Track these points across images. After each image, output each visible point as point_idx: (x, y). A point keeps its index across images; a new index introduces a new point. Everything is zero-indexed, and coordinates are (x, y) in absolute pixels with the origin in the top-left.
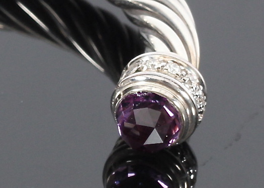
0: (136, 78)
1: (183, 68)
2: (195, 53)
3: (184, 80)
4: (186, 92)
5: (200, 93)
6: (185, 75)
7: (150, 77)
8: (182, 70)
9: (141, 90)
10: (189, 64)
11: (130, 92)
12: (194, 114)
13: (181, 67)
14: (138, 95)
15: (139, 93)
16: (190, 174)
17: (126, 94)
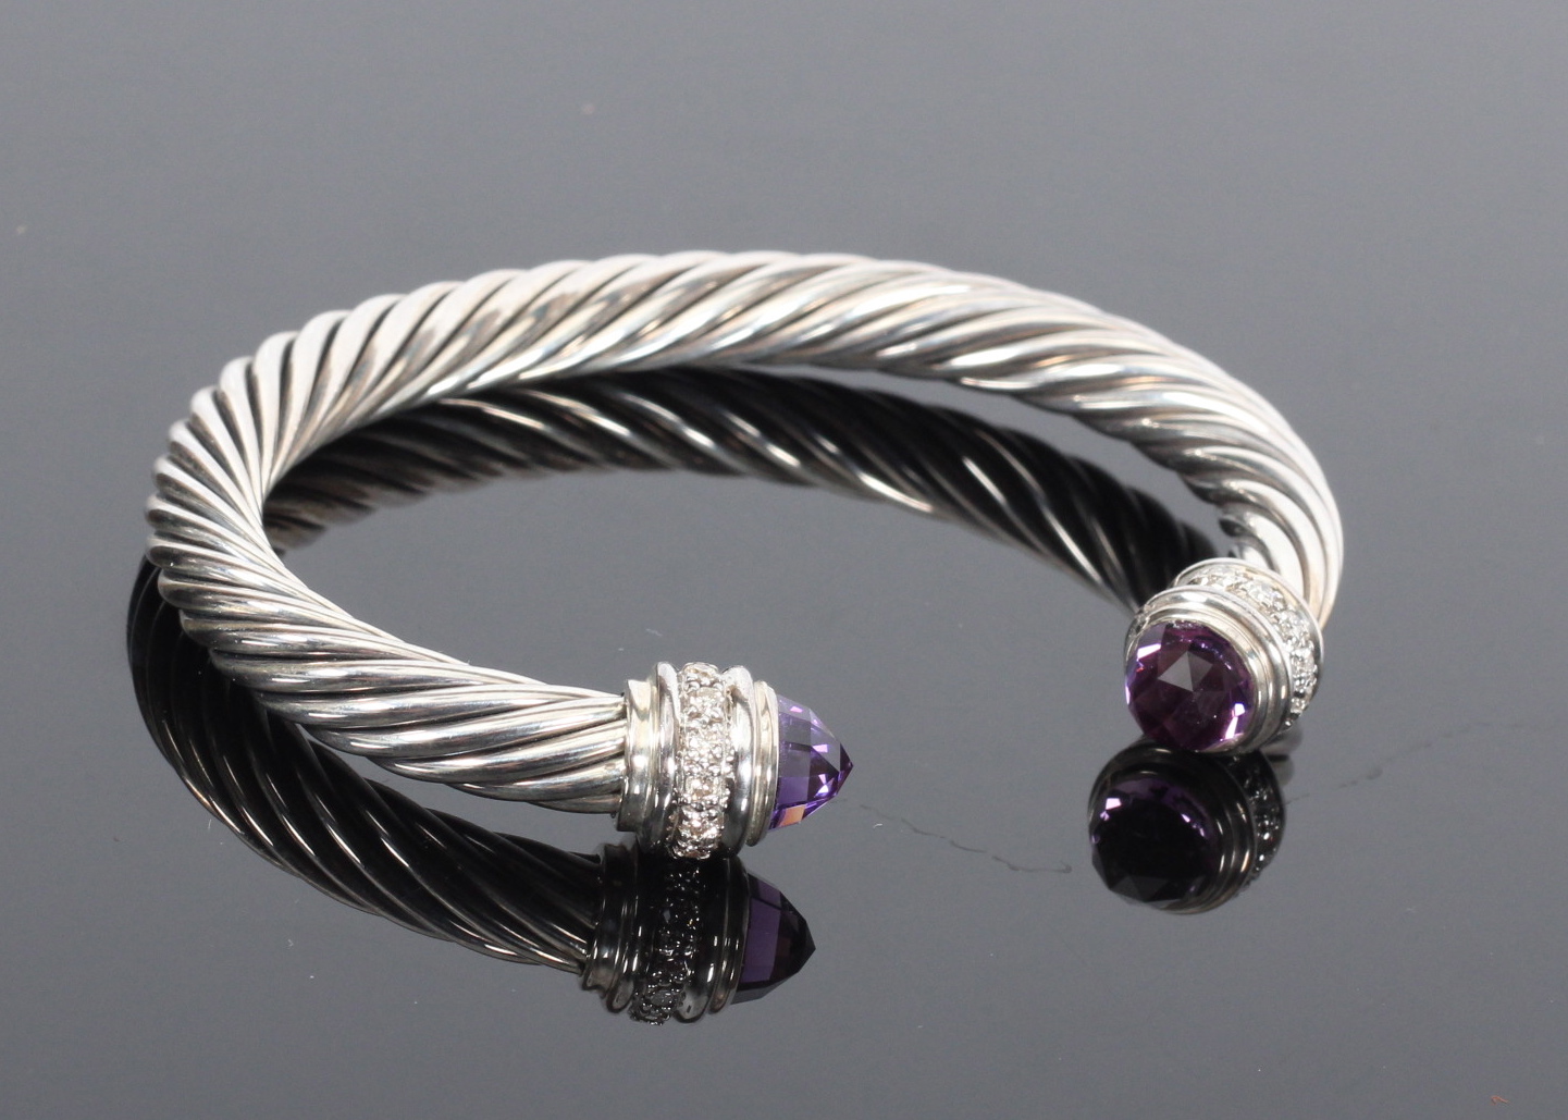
0: (1184, 595)
1: (1280, 596)
2: (1321, 589)
3: (1275, 617)
4: (1278, 649)
5: (1307, 653)
6: (1282, 610)
7: (1212, 597)
8: (1277, 599)
9: (1183, 617)
10: (1303, 602)
11: (1162, 619)
12: (1283, 695)
13: (1276, 593)
14: (1175, 626)
15: (1178, 622)
16: (1264, 830)
17: (1154, 623)
